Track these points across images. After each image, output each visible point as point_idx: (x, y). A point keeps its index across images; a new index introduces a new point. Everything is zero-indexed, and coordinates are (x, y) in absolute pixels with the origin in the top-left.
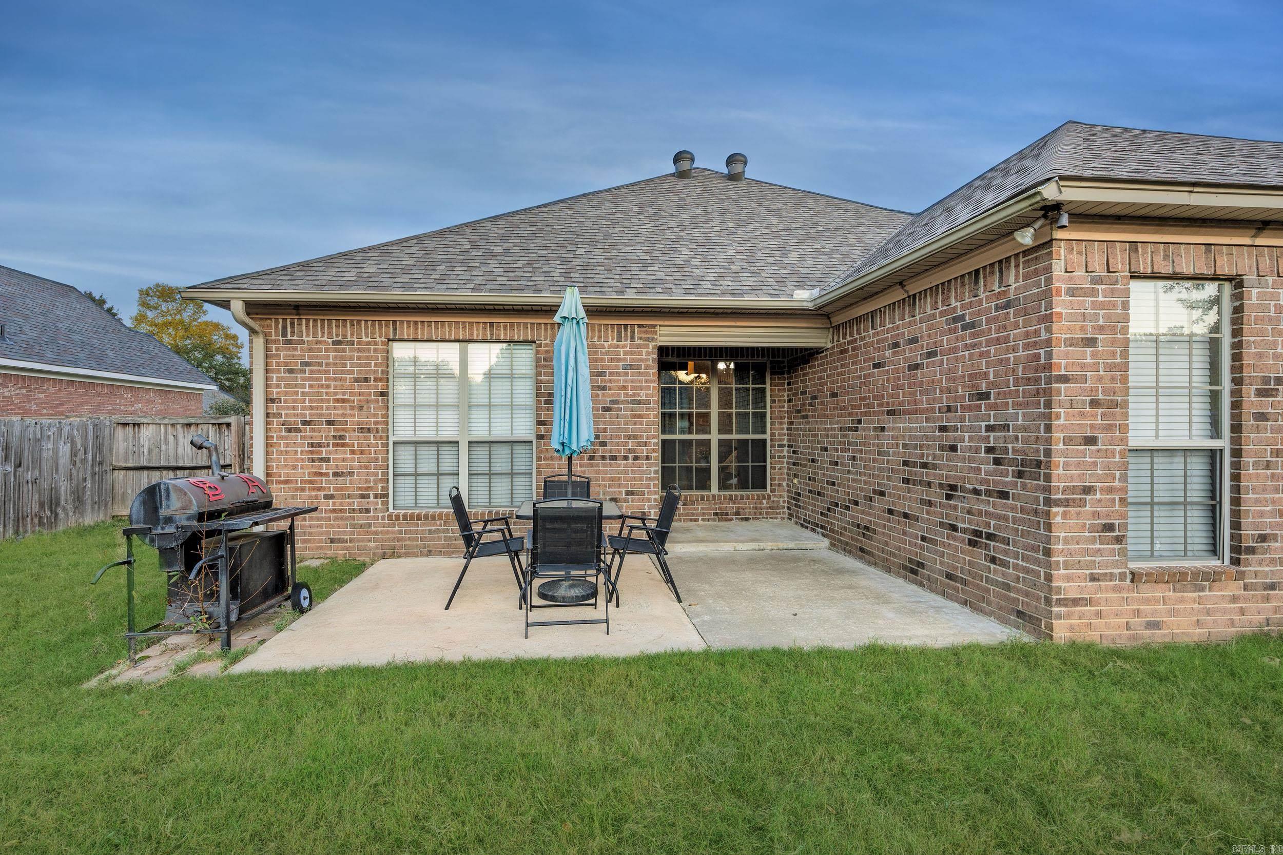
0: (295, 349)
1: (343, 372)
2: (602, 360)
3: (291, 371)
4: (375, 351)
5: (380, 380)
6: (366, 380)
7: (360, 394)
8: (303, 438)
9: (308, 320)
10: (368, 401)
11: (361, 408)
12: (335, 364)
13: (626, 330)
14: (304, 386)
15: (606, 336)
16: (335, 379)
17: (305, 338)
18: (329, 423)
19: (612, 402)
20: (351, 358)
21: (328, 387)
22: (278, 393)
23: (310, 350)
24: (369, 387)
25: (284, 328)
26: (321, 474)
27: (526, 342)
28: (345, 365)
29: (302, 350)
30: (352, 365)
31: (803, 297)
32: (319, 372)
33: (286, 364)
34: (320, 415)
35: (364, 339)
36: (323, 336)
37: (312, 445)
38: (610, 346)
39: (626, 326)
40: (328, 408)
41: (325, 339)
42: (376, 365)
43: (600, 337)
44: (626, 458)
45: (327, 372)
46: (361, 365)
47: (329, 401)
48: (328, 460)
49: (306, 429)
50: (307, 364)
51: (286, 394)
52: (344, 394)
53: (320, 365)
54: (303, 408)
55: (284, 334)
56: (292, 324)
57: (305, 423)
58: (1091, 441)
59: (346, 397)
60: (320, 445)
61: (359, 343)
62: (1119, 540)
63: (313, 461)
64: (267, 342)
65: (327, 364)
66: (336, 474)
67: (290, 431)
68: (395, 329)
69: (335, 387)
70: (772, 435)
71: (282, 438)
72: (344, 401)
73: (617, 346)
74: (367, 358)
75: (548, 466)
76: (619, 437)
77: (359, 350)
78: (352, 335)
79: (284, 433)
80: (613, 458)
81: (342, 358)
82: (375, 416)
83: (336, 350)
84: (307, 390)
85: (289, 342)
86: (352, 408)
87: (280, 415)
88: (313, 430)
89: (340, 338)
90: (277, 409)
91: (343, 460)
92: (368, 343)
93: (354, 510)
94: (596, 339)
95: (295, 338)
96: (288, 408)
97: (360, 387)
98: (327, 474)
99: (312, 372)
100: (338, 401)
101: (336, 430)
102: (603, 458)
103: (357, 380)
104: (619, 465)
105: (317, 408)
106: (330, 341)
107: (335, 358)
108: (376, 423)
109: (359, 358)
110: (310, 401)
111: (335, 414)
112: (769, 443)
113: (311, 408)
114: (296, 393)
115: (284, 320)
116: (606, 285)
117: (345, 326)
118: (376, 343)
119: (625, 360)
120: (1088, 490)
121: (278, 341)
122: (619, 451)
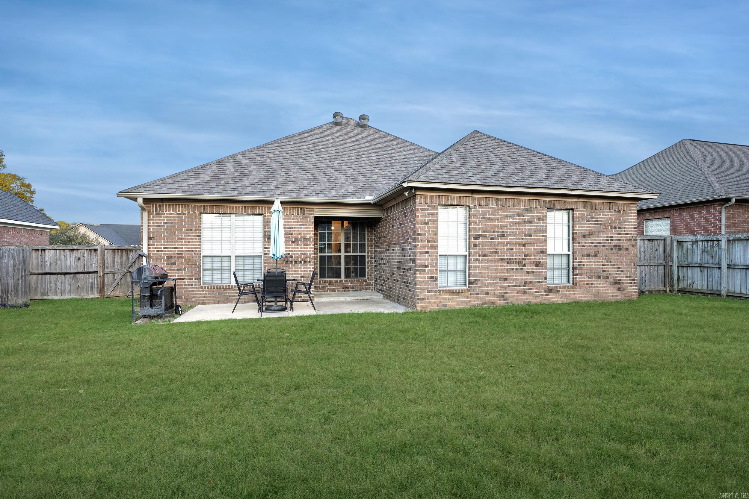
0: (161, 217)
1: (182, 227)
2: (291, 222)
3: (159, 226)
4: (195, 217)
5: (198, 230)
6: (191, 230)
7: (189, 236)
8: (164, 254)
9: (166, 205)
10: (192, 239)
11: (189, 242)
12: (178, 223)
13: (301, 210)
14: (164, 232)
15: (293, 213)
16: (178, 230)
17: (165, 212)
18: (175, 248)
19: (295, 239)
20: (185, 221)
21: (175, 233)
22: (153, 235)
23: (167, 217)
24: (192, 233)
25: (156, 208)
26: (172, 270)
27: (259, 214)
28: (182, 223)
29: (163, 217)
30: (185, 224)
31: (369, 199)
32: (171, 226)
33: (157, 223)
34: (172, 245)
35: (190, 213)
36: (173, 211)
37: (168, 257)
38: (294, 216)
39: (301, 208)
40: (175, 242)
41: (174, 212)
42: (196, 224)
43: (290, 213)
44: (301, 262)
45: (174, 226)
46: (189, 224)
47: (175, 239)
48: (175, 264)
49: (165, 251)
50: (166, 223)
51: (157, 236)
52: (182, 236)
53: (171, 223)
54: (164, 242)
55: (156, 211)
56: (160, 206)
57: (165, 248)
58: (428, 252)
59: (183, 237)
60: (171, 257)
61: (188, 214)
62: (436, 281)
63: (168, 264)
64: (149, 214)
65: (174, 223)
66: (178, 270)
67: (158, 251)
68: (204, 209)
69: (178, 233)
70: (368, 253)
71: (155, 254)
72: (181, 239)
73: (297, 217)
74: (192, 221)
75: (268, 266)
76: (298, 254)
77: (188, 217)
78: (185, 211)
79: (155, 252)
80: (296, 262)
81: (181, 220)
82: (195, 245)
83: (178, 217)
84: (166, 234)
85: (158, 214)
86: (185, 242)
87: (154, 245)
88: (168, 251)
89: (180, 212)
90: (153, 242)
91: (181, 263)
92: (192, 214)
93: (186, 285)
94: (288, 213)
95: (161, 212)
96: (157, 242)
97: (189, 233)
98: (174, 270)
99: (168, 226)
100: (179, 239)
101: (178, 251)
102: (292, 262)
103: (187, 230)
104: (298, 266)
105: (170, 242)
106: (176, 213)
107: (178, 220)
108: (196, 248)
109: (188, 221)
110: (167, 239)
111: (178, 244)
112: (366, 257)
113: (168, 242)
114: (161, 235)
115: (156, 204)
116: (292, 192)
117: (182, 207)
118: (196, 215)
119: (301, 222)
120: (427, 267)
121: (153, 213)
122: (298, 260)
